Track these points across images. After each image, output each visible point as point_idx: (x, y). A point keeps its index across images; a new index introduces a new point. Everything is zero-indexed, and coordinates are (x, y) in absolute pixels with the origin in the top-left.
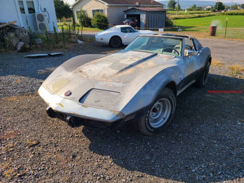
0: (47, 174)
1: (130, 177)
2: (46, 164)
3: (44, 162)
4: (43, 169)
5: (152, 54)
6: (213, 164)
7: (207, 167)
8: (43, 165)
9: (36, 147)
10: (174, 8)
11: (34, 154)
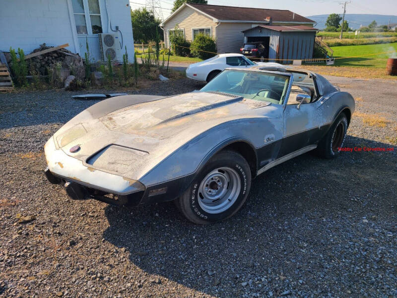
0: (25, 263)
1: (140, 282)
2: (29, 249)
3: (28, 246)
4: (23, 256)
5: (234, 98)
6: (282, 278)
7: (269, 282)
8: (25, 250)
9: (27, 225)
10: (338, 27)
11: (21, 233)
